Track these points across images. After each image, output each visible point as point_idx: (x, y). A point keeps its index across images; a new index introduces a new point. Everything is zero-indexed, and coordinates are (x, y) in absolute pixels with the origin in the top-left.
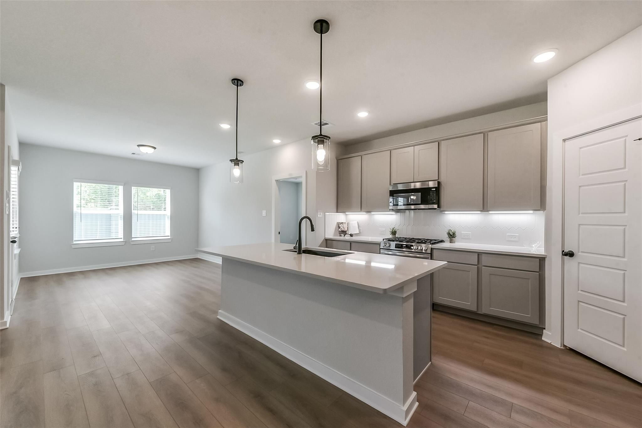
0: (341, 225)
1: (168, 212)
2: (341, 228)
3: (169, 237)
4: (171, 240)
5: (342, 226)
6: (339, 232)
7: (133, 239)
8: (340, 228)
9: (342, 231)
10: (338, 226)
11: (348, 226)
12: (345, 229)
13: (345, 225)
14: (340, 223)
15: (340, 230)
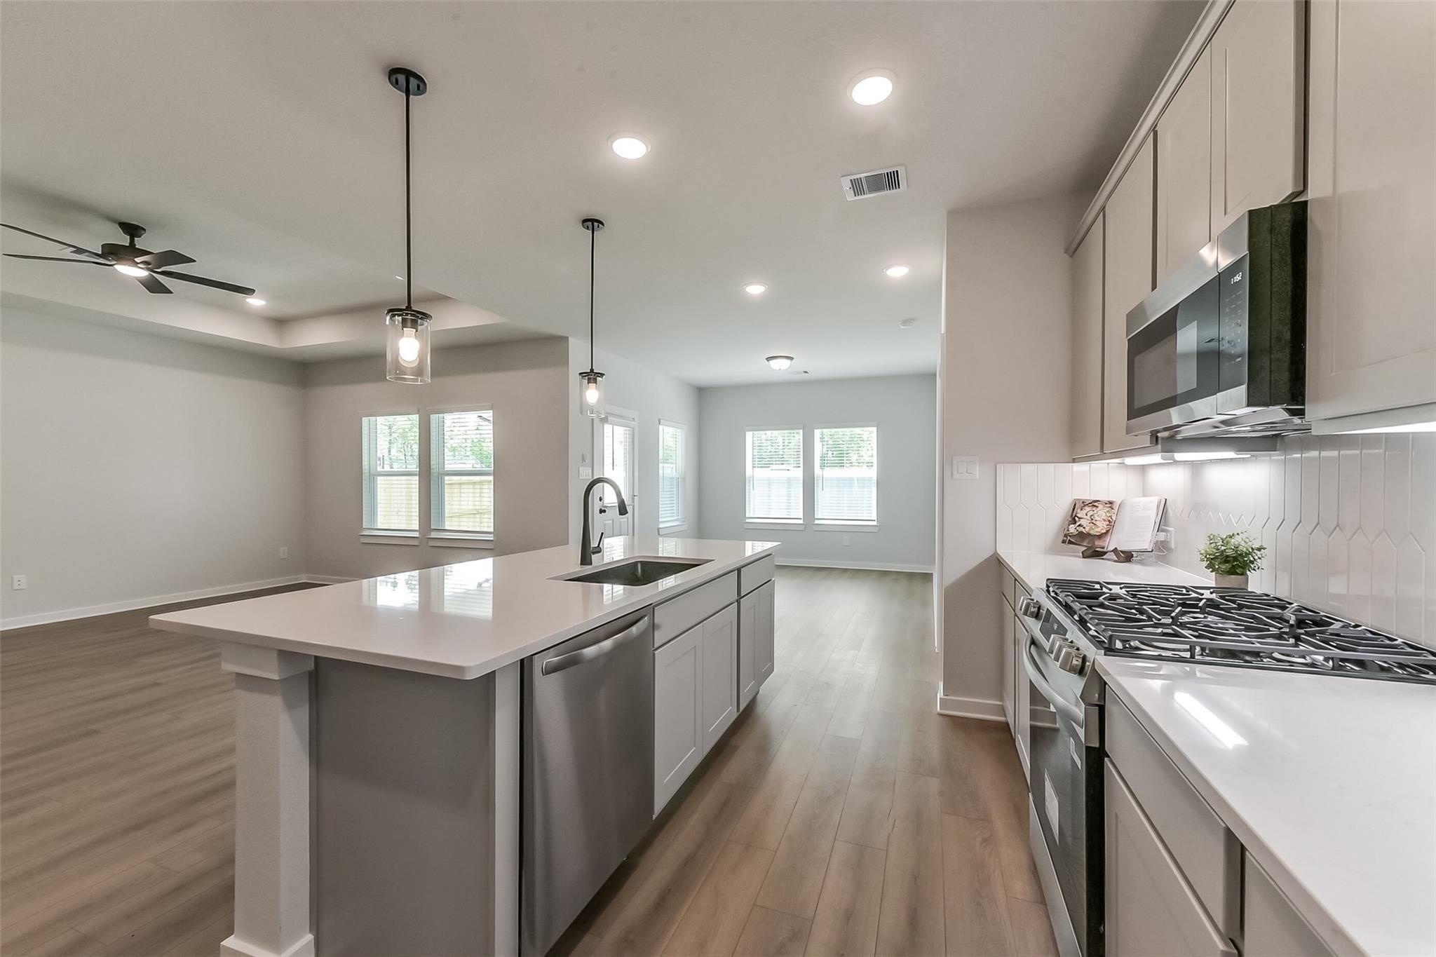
0: (1084, 512)
1: (873, 473)
2: (1082, 522)
3: (875, 523)
4: (877, 528)
5: (1091, 513)
6: (1065, 535)
7: (816, 522)
8: (1075, 522)
9: (1081, 533)
10: (1072, 516)
11: (1111, 517)
12: (1098, 527)
13: (1101, 513)
14: (1083, 502)
15: (1072, 529)
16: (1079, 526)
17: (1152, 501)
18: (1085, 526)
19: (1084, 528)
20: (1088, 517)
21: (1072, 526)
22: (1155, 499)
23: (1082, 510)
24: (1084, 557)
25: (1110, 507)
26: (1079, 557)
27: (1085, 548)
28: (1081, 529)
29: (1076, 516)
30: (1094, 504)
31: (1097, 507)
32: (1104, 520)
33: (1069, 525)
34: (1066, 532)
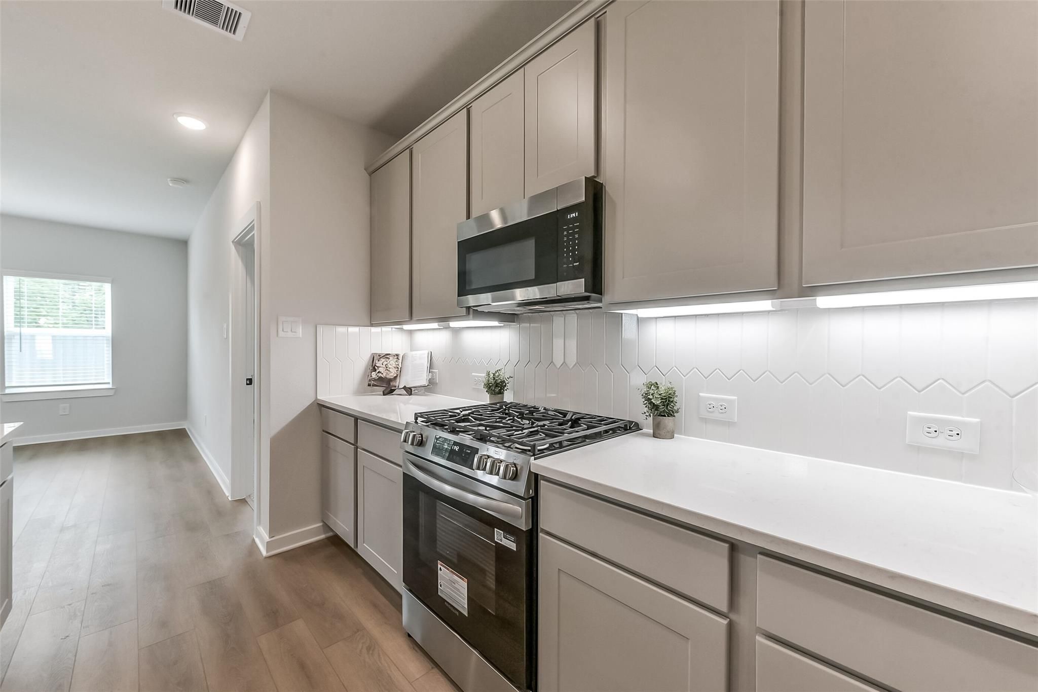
0: (381, 362)
1: (108, 332)
2: (381, 369)
3: (110, 386)
4: (113, 391)
5: (385, 363)
6: (370, 380)
8: (375, 370)
9: (381, 378)
10: (372, 365)
11: (398, 365)
12: (391, 373)
13: (392, 362)
14: (379, 355)
15: (374, 375)
16: (379, 372)
17: (424, 354)
18: (382, 372)
19: (382, 374)
20: (384, 366)
21: (373, 373)
22: (426, 352)
23: (379, 361)
24: (384, 395)
25: (397, 358)
26: (380, 395)
27: (384, 388)
28: (380, 375)
29: (375, 365)
30: (386, 356)
31: (389, 358)
32: (395, 368)
33: (371, 373)
34: (369, 378)
